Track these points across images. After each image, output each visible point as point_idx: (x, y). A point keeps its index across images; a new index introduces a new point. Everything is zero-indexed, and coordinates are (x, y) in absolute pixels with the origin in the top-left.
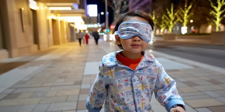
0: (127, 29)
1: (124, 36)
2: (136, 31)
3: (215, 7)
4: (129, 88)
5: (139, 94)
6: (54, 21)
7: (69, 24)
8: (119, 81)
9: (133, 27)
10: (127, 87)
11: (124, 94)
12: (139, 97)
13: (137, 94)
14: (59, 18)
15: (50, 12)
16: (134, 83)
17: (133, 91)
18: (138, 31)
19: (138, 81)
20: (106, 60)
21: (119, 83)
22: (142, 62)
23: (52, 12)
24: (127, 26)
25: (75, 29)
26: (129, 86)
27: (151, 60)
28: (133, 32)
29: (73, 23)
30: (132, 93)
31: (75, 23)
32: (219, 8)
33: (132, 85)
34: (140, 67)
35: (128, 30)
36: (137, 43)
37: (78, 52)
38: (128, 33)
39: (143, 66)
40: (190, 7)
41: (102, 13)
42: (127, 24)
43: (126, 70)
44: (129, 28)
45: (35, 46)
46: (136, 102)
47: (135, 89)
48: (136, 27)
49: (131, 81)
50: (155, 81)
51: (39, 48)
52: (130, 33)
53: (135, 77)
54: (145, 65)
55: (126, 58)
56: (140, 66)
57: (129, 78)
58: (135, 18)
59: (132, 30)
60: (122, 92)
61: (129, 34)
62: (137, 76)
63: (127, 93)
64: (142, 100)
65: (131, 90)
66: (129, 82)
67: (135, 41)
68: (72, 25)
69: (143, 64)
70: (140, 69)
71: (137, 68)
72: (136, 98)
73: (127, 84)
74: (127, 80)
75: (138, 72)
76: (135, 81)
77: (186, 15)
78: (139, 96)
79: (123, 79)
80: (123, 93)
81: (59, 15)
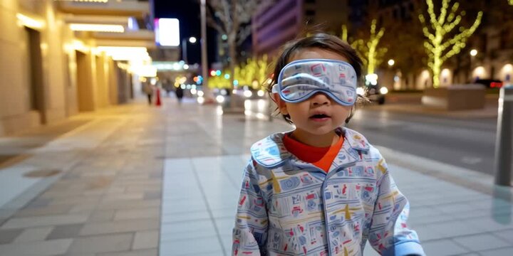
0: (298, 78)
1: (291, 95)
2: (316, 83)
3: (431, 36)
4: (315, 215)
5: (338, 229)
6: (80, 56)
7: (115, 62)
8: (294, 198)
9: (311, 74)
10: (313, 211)
11: (305, 229)
12: (338, 237)
13: (333, 228)
14: (92, 50)
15: (71, 34)
16: (327, 202)
17: (324, 222)
18: (321, 81)
19: (336, 197)
20: (261, 154)
21: (294, 203)
22: (341, 153)
23: (78, 35)
24: (295, 73)
25: (128, 76)
26: (317, 209)
27: (361, 146)
28: (310, 86)
29: (125, 62)
30: (322, 226)
31: (129, 62)
32: (439, 38)
33: (322, 206)
34: (339, 164)
35: (299, 81)
36: (321, 109)
37: (141, 130)
38: (299, 88)
39: (345, 161)
40: (381, 34)
41: (193, 40)
42: (297, 68)
43: (309, 172)
44: (300, 77)
45: (35, 116)
46: (332, 248)
47: (329, 215)
48: (317, 74)
49: (321, 198)
50: (373, 195)
51: (43, 121)
52: (304, 89)
53: (330, 188)
54: (349, 158)
55: (303, 143)
56: (337, 162)
57: (316, 191)
58: (315, 53)
59: (308, 81)
60: (299, 224)
61: (301, 92)
62: (335, 187)
63: (311, 226)
64: (344, 243)
65: (320, 218)
66: (317, 201)
67: (316, 104)
68: (121, 66)
69: (344, 158)
70: (339, 170)
71: (333, 168)
72: (332, 239)
73: (311, 206)
74: (310, 197)
75: (335, 176)
76: (329, 196)
77: (372, 49)
78: (338, 233)
79: (304, 194)
80: (303, 225)
81: (93, 42)
